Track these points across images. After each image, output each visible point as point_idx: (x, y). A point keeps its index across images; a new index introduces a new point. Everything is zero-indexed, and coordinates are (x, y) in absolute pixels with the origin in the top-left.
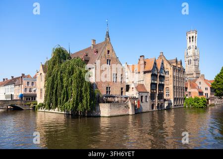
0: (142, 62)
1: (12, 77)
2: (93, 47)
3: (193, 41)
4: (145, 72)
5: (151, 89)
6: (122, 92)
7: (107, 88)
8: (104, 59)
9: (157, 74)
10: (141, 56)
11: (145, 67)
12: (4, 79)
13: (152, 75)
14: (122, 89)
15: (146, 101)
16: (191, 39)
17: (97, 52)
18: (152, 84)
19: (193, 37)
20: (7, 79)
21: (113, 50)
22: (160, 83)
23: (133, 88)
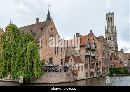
2: (37, 24)
3: (111, 21)
5: (86, 61)
6: (62, 63)
7: (50, 59)
8: (48, 35)
9: (90, 48)
13: (86, 49)
14: (62, 60)
15: (82, 71)
16: (110, 20)
17: (42, 29)
18: (86, 56)
19: (111, 18)
21: (55, 28)
22: (92, 55)
23: (71, 60)
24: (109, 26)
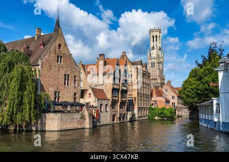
2: (38, 38)
6: (75, 99)
8: (53, 55)
14: (75, 94)
15: (106, 111)
17: (44, 45)
18: (113, 90)
19: (156, 37)
21: (65, 44)
22: (124, 88)
23: (90, 94)
24: (153, 48)
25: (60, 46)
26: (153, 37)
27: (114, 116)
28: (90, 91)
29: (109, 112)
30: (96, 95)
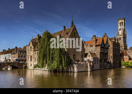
0: (94, 40)
1: (9, 49)
4: (96, 46)
5: (100, 56)
6: (82, 58)
7: (74, 55)
9: (104, 47)
10: (93, 36)
11: (96, 43)
12: (3, 50)
13: (101, 47)
14: (82, 56)
15: (98, 63)
17: (67, 34)
18: (101, 53)
19: (122, 23)
20: (5, 50)
22: (106, 52)
23: (89, 55)
24: (120, 30)
25: (75, 33)
26: (120, 23)
27: (101, 66)
28: (89, 54)
29: (99, 64)
30: (92, 56)
